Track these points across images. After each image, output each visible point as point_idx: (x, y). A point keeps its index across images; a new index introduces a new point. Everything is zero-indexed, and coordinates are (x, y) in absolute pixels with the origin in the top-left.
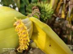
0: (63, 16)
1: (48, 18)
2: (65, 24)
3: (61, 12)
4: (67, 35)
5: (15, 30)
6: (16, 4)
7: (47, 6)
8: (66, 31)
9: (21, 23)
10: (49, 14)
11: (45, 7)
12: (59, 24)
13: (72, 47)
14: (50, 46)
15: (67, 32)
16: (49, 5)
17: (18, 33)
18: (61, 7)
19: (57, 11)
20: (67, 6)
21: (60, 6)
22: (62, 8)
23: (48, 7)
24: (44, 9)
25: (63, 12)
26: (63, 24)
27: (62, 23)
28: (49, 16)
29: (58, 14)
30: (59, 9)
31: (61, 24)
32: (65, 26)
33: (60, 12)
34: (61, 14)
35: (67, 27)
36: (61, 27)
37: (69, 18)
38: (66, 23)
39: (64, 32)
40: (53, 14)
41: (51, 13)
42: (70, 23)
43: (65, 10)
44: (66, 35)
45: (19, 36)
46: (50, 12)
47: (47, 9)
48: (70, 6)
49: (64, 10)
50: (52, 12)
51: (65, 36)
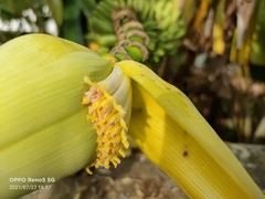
0: (219, 47)
1: (167, 51)
2: (228, 78)
3: (212, 30)
4: (235, 120)
5: (88, 117)
6: (46, 10)
7: (163, 8)
8: (231, 103)
9: (103, 94)
10: (170, 37)
11: (155, 13)
12: (207, 79)
13: (249, 150)
14: (185, 154)
15: (237, 107)
16: (169, 6)
17: (95, 127)
18: (211, 14)
19: (199, 30)
20: (230, 11)
21: (208, 11)
22: (214, 19)
23: (166, 13)
24: (154, 19)
25: (218, 33)
26: (219, 78)
27: (217, 72)
28: (170, 46)
29: (202, 41)
30: (205, 19)
31: (211, 78)
32: (226, 83)
33: (207, 32)
34: (210, 40)
35: (233, 89)
36: (213, 87)
37: (238, 51)
38: (230, 73)
39: (225, 109)
40: (182, 39)
41: (176, 33)
42: (244, 75)
43: (226, 25)
44: (231, 117)
45: (99, 133)
46: (173, 29)
47: (162, 19)
48: (241, 10)
49: (221, 25)
50: (182, 33)
51: (230, 123)
